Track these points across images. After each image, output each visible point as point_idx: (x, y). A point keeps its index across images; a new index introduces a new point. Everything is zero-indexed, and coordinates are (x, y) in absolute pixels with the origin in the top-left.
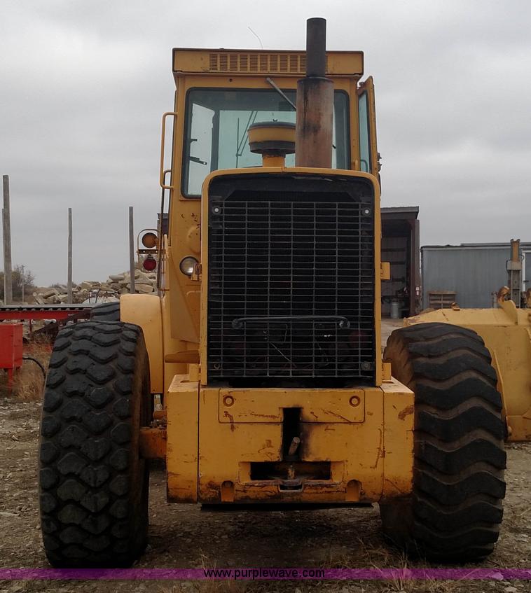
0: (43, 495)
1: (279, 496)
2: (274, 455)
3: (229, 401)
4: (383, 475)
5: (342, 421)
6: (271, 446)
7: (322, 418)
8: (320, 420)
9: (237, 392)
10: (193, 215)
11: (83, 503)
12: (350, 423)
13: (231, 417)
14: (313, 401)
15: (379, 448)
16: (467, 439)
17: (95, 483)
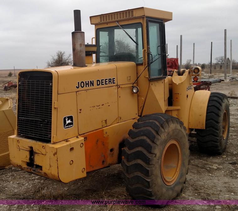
16: (133, 162)
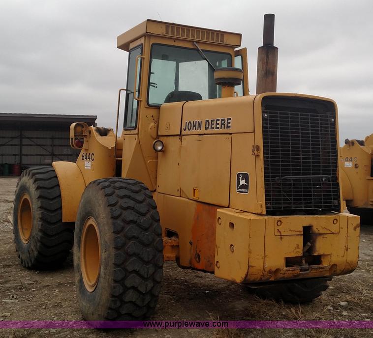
0: (115, 285)
1: (299, 275)
2: (299, 252)
3: (279, 223)
4: (346, 261)
5: (330, 232)
6: (299, 248)
7: (322, 231)
8: (321, 232)
9: (284, 218)
10: (152, 117)
11: (139, 288)
12: (333, 233)
13: (280, 232)
14: (317, 222)
15: (345, 246)
17: (147, 275)
